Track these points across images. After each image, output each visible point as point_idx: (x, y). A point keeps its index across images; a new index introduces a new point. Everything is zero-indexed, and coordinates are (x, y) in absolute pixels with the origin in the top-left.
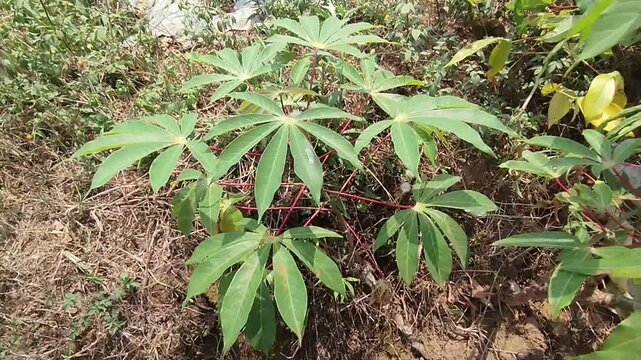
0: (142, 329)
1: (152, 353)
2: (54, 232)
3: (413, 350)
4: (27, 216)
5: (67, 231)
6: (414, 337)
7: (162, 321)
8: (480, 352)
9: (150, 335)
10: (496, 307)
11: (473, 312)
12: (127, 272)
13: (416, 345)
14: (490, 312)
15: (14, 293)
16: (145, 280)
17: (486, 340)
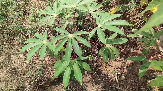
0: (48, 73)
1: (51, 77)
2: (20, 57)
3: (109, 65)
4: (12, 54)
5: (23, 56)
6: (108, 63)
7: (51, 70)
8: (124, 63)
9: (50, 74)
10: (127, 53)
11: (122, 56)
12: (40, 63)
13: (109, 64)
14: (126, 55)
15: (17, 72)
16: (45, 63)
17: (125, 61)
